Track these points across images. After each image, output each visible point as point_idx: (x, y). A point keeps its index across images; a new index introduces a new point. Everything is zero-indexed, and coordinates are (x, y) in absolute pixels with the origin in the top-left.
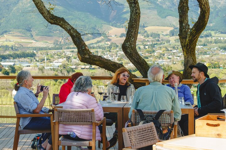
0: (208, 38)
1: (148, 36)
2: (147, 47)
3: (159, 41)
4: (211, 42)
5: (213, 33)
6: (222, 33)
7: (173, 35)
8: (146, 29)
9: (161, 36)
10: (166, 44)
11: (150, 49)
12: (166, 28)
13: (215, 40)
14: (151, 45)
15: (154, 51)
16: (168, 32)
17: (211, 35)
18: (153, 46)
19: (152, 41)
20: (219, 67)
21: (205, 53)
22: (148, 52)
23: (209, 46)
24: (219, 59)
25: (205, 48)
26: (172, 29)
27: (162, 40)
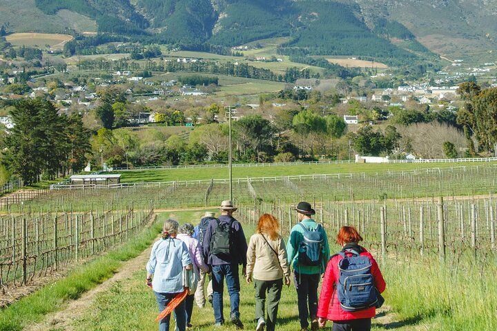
0: (154, 60)
1: (14, 55)
2: (11, 80)
3: (39, 65)
4: (161, 69)
5: (163, 49)
6: (183, 48)
7: (73, 53)
8: (9, 38)
9: (45, 55)
10: (57, 74)
11: (19, 84)
12: (56, 36)
13: (170, 64)
14: (22, 75)
15: (29, 89)
16: (61, 47)
17: (159, 54)
18: (26, 77)
19: (24, 66)
20: (184, 122)
21: (149, 93)
22: (14, 90)
23: (157, 76)
24: (182, 104)
25: (149, 83)
26: (70, 38)
27: (48, 64)
